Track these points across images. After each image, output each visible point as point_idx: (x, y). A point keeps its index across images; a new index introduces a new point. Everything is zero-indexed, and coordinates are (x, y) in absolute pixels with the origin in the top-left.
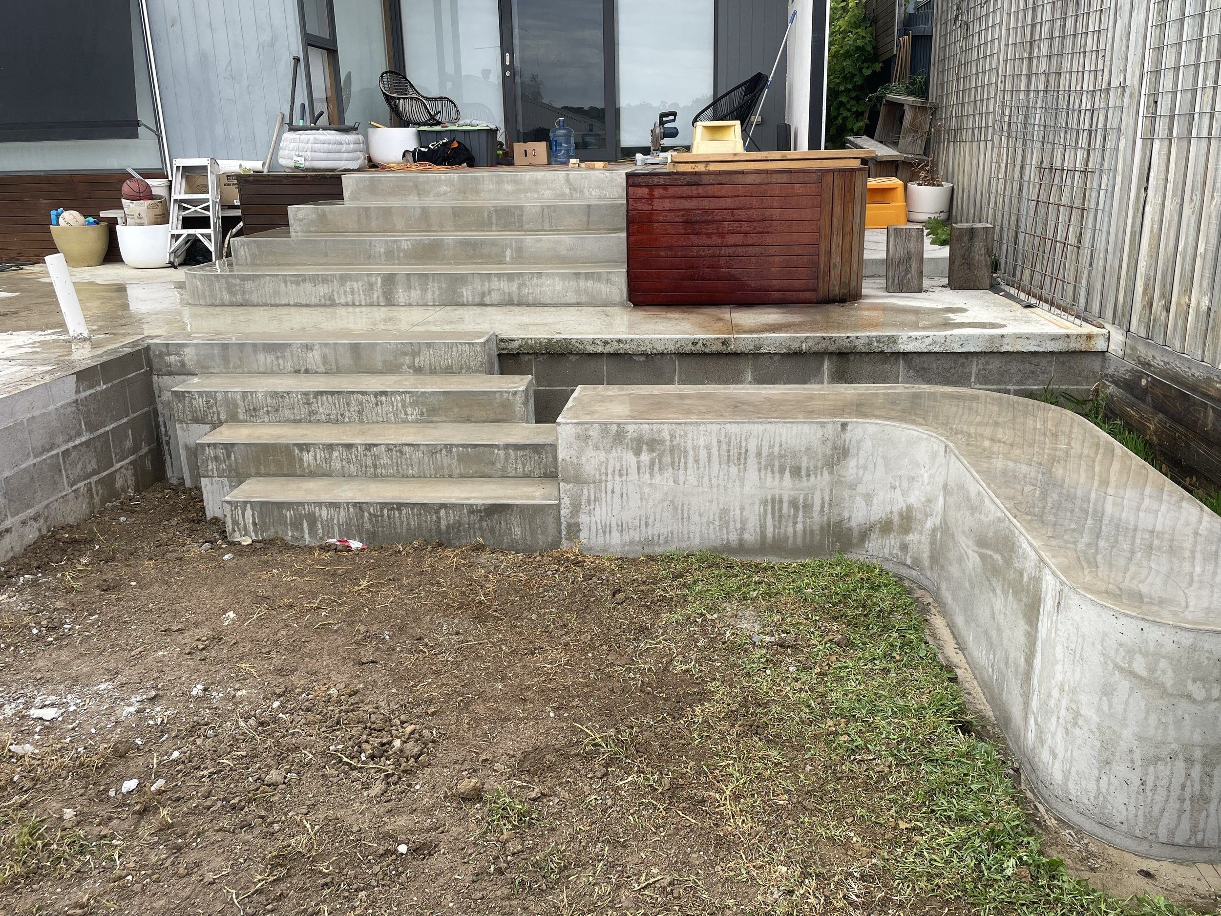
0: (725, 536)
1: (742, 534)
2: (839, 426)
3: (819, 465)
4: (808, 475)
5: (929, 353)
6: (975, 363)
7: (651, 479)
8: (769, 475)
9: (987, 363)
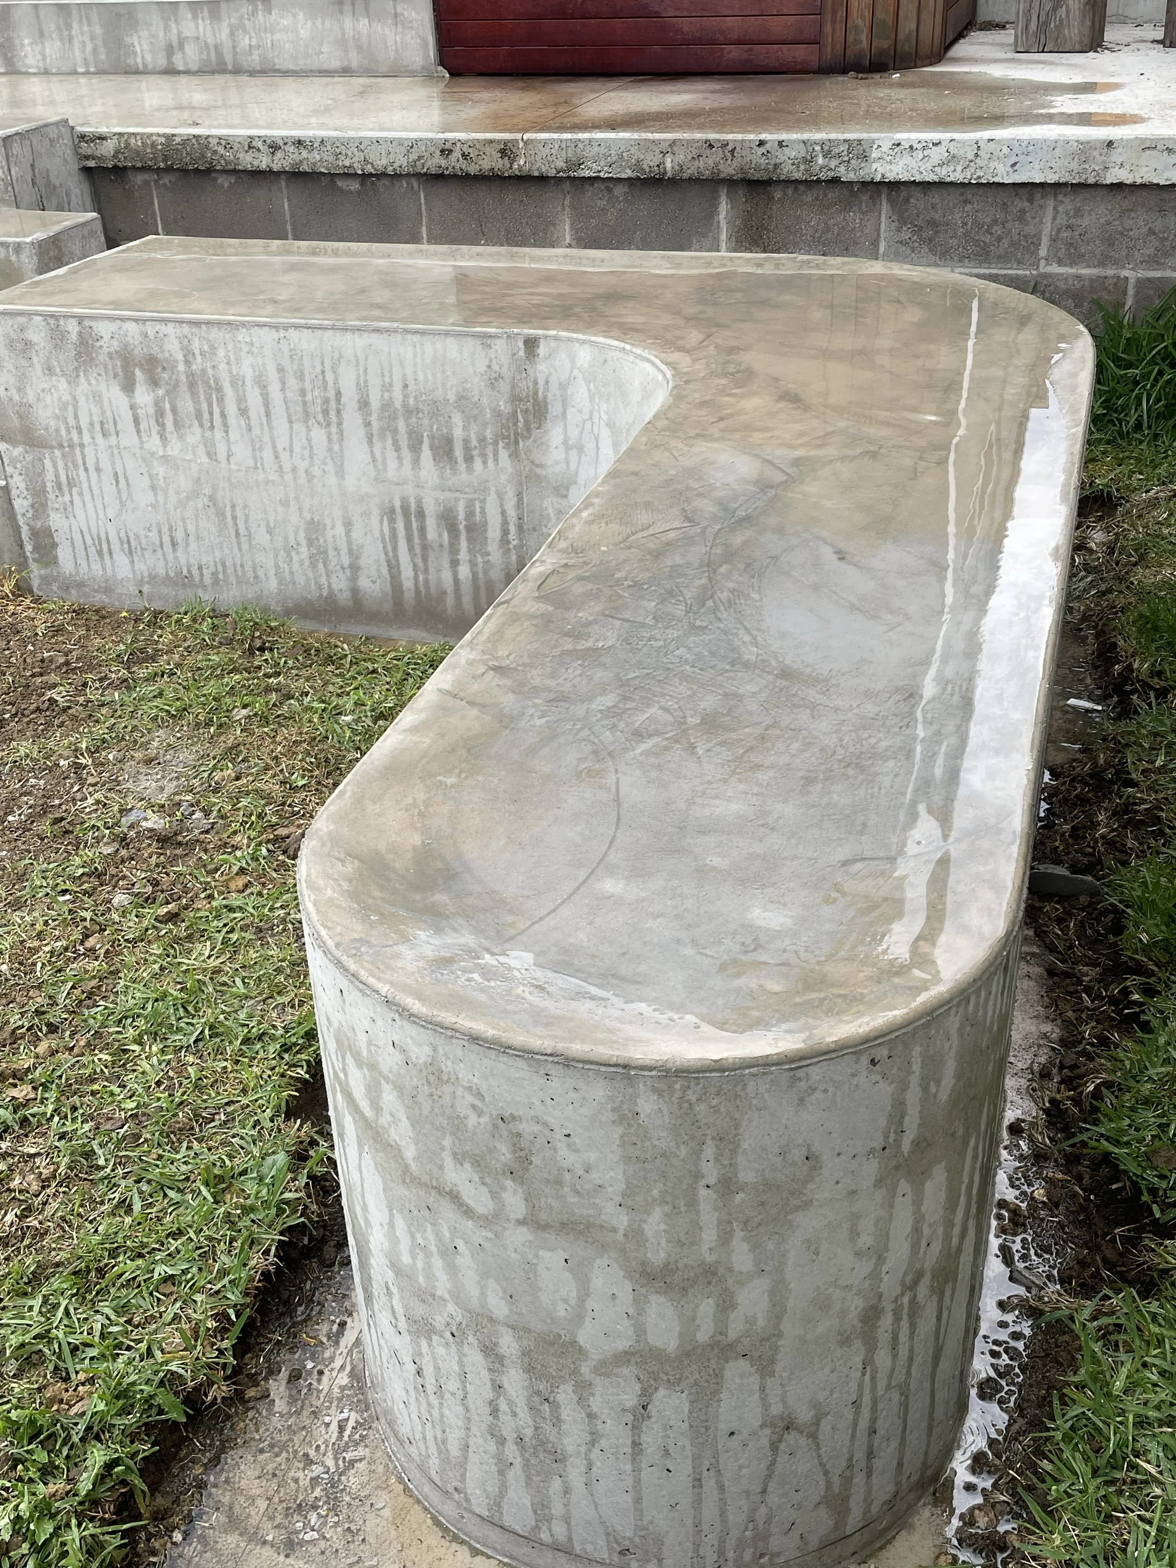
0: (323, 580)
1: (354, 578)
2: (521, 344)
3: (489, 434)
4: (469, 459)
5: (941, 185)
6: (1050, 212)
7: (165, 446)
8: (391, 454)
9: (1078, 213)
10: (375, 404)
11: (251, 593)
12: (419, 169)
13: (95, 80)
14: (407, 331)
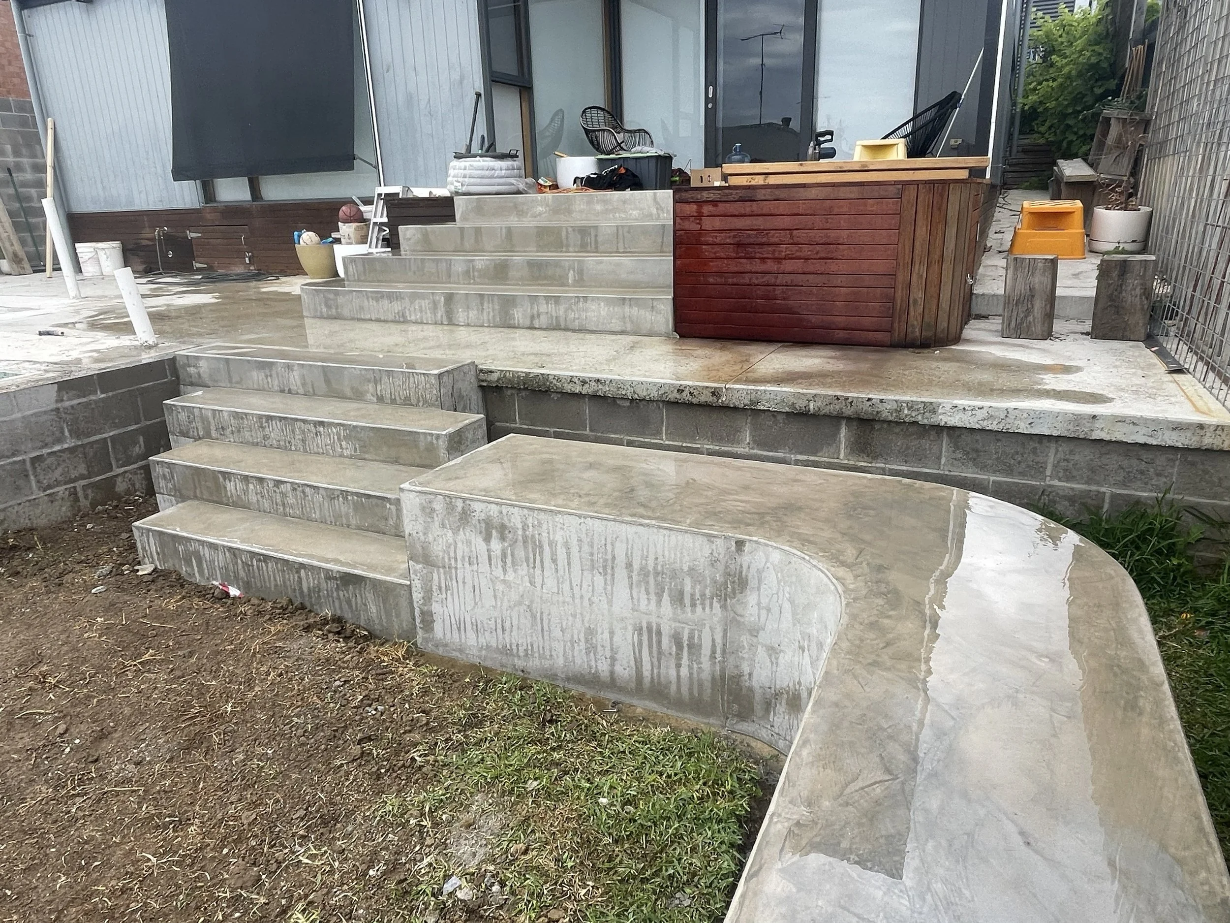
0: (593, 663)
1: (612, 665)
2: (734, 544)
3: (708, 592)
4: (693, 605)
5: (982, 430)
6: (1052, 452)
7: (505, 575)
8: (643, 596)
9: (1071, 452)
10: (636, 566)
11: (547, 664)
12: (664, 398)
13: (493, 330)
14: (660, 527)
